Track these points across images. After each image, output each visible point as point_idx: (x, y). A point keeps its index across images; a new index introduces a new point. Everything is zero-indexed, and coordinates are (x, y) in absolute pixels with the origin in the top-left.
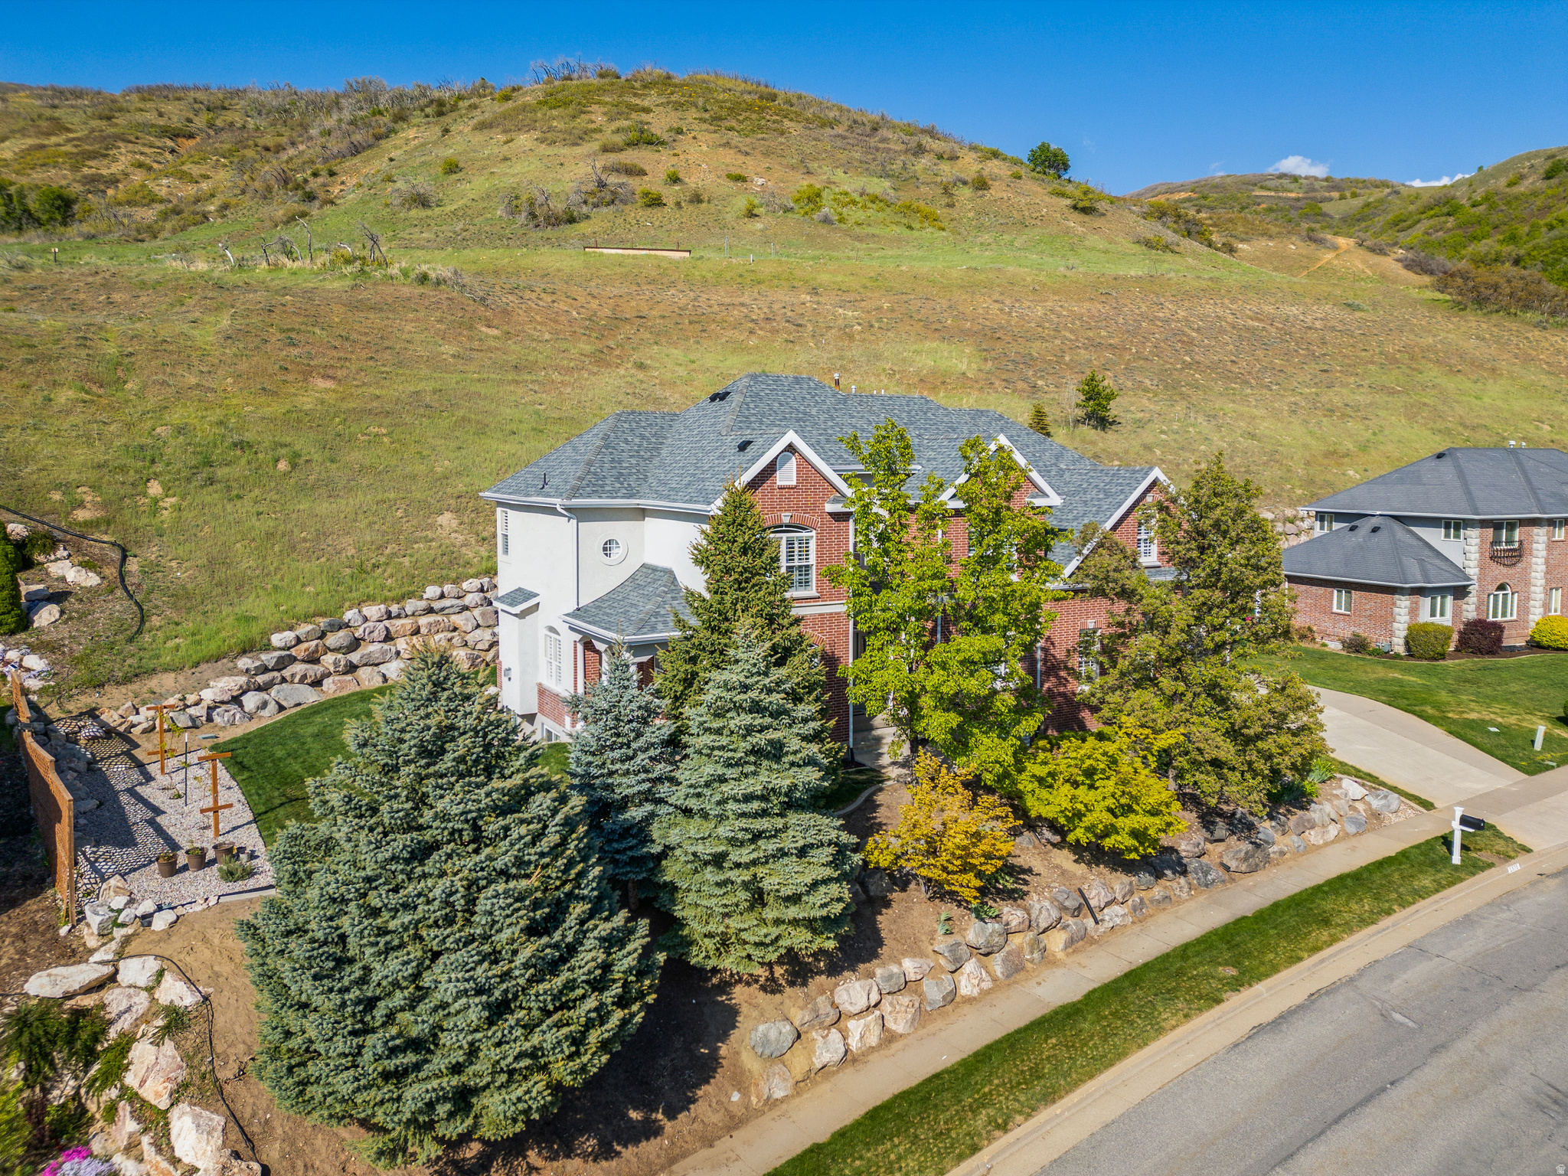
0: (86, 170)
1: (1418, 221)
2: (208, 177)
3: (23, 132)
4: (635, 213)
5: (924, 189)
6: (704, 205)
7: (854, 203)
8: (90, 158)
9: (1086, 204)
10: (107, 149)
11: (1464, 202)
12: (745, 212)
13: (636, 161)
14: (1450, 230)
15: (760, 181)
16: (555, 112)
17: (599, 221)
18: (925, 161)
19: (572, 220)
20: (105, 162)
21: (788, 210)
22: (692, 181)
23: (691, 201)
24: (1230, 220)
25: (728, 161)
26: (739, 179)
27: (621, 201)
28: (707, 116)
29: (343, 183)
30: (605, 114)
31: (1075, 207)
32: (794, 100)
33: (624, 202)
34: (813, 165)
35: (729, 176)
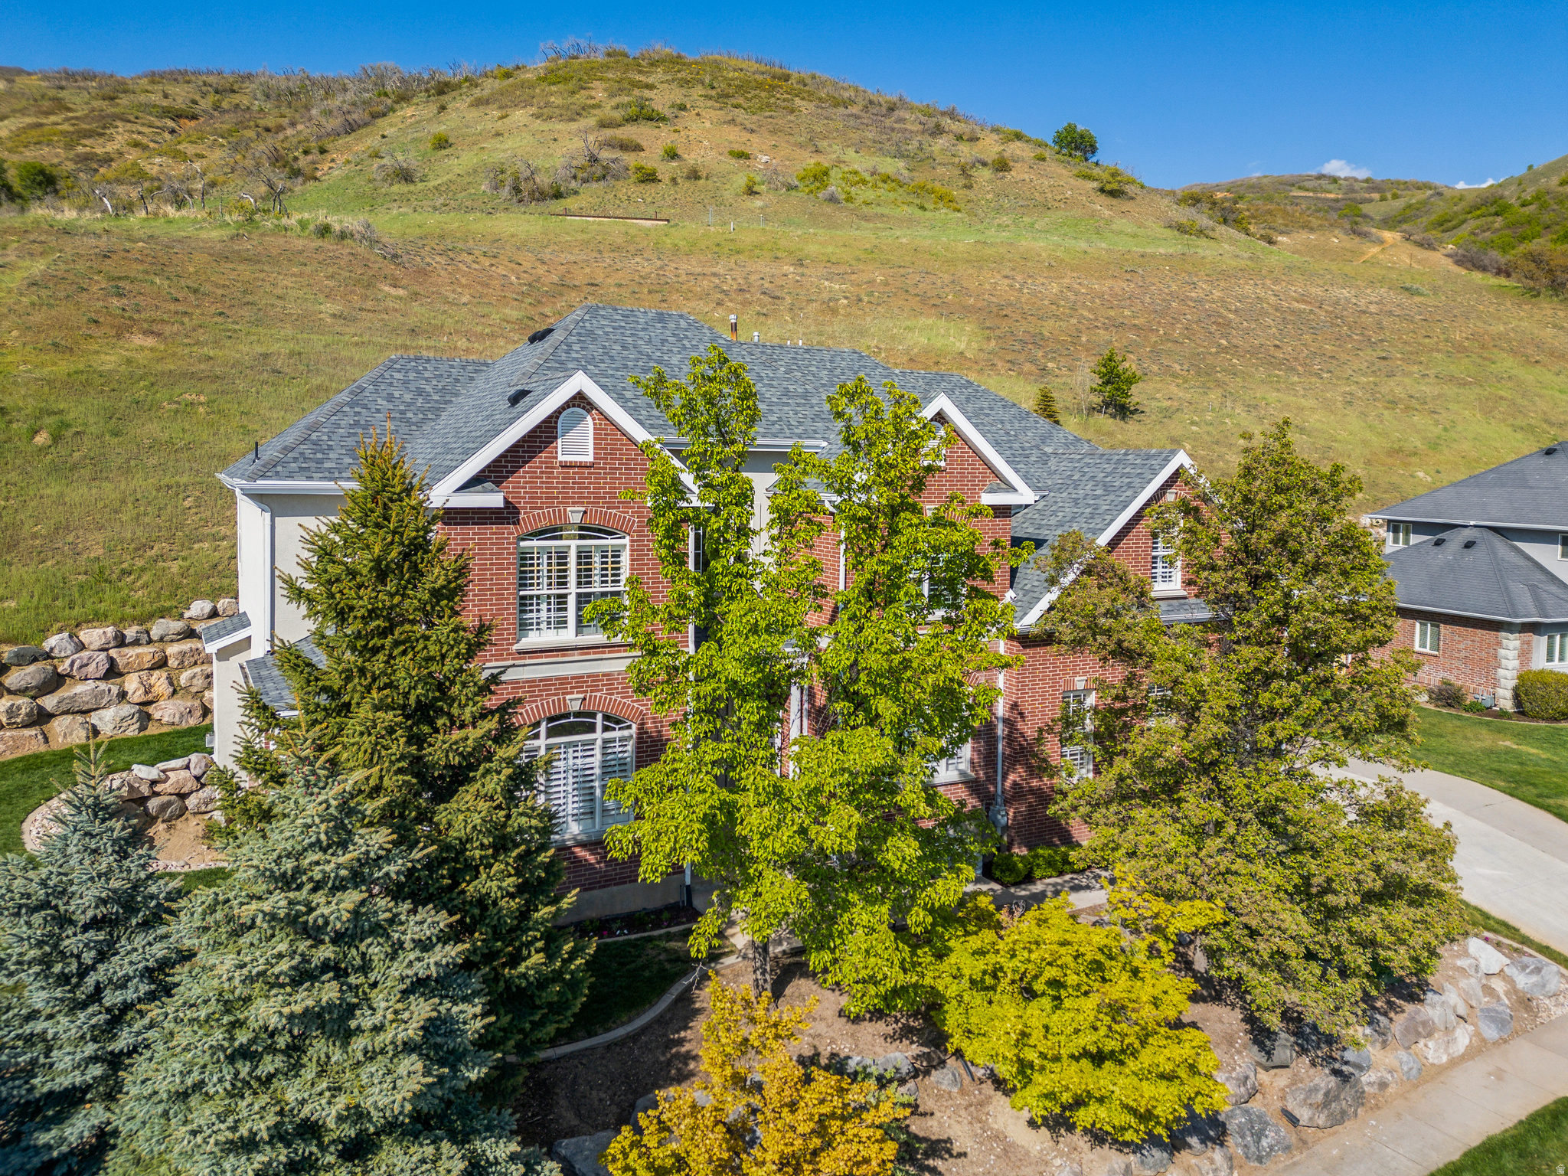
0: (80, 149)
1: (1464, 221)
2: (203, 157)
3: (23, 111)
4: (627, 188)
5: (940, 170)
6: (702, 182)
7: (864, 182)
8: (85, 137)
9: (1115, 186)
10: (104, 128)
11: (1513, 201)
12: (744, 189)
13: (634, 137)
14: (1498, 230)
15: (765, 159)
16: (554, 88)
17: (589, 195)
18: (942, 142)
19: (558, 195)
20: (101, 141)
21: (790, 188)
22: (691, 158)
23: (688, 178)
24: (1269, 212)
25: (732, 138)
26: (742, 155)
27: (613, 176)
28: (713, 93)
29: (333, 161)
30: (605, 90)
31: (1102, 190)
32: (808, 81)
33: (617, 178)
34: (823, 144)
35: (732, 153)
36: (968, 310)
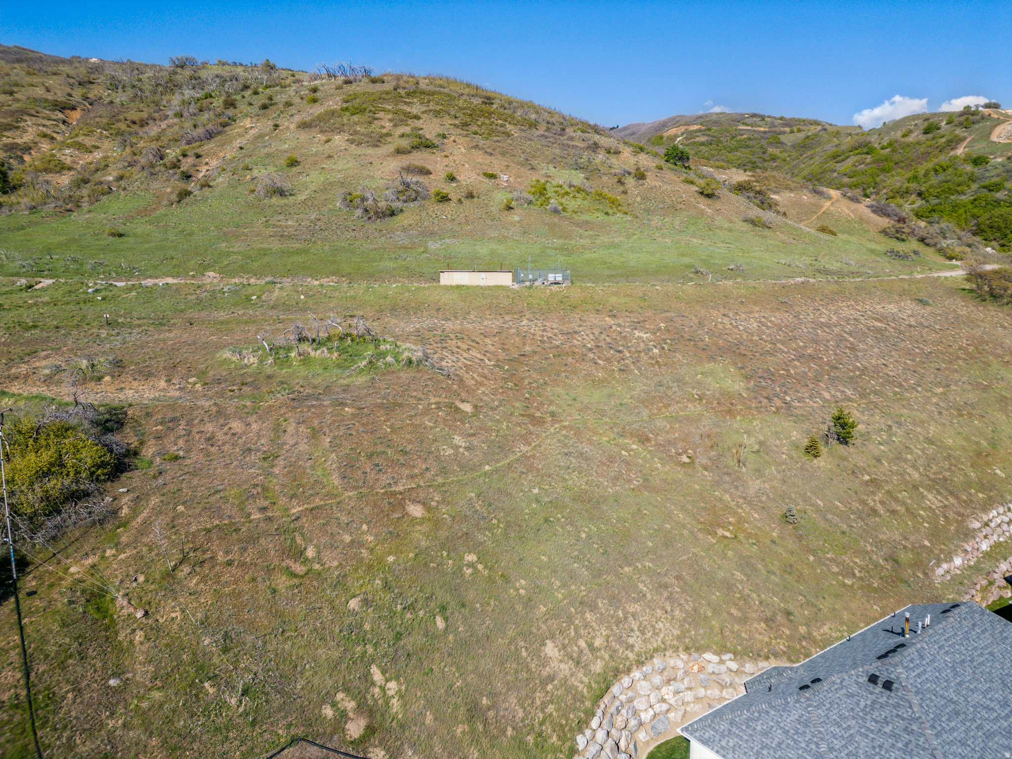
0: (5, 140)
1: (848, 157)
2: (98, 148)
4: (433, 207)
5: (605, 178)
6: (476, 199)
8: (6, 130)
9: (710, 192)
10: (17, 122)
11: (876, 146)
12: (504, 205)
13: (421, 162)
14: (868, 164)
15: (505, 178)
16: (355, 118)
17: (411, 213)
18: (601, 156)
19: (392, 214)
20: (18, 133)
21: (529, 202)
22: (463, 179)
23: (467, 197)
24: (766, 178)
25: (480, 160)
26: (492, 176)
27: (422, 197)
28: (457, 122)
29: (207, 164)
30: (391, 120)
31: (702, 193)
32: (506, 105)
33: (424, 199)
34: (534, 162)
35: (485, 174)
36: (723, 351)
